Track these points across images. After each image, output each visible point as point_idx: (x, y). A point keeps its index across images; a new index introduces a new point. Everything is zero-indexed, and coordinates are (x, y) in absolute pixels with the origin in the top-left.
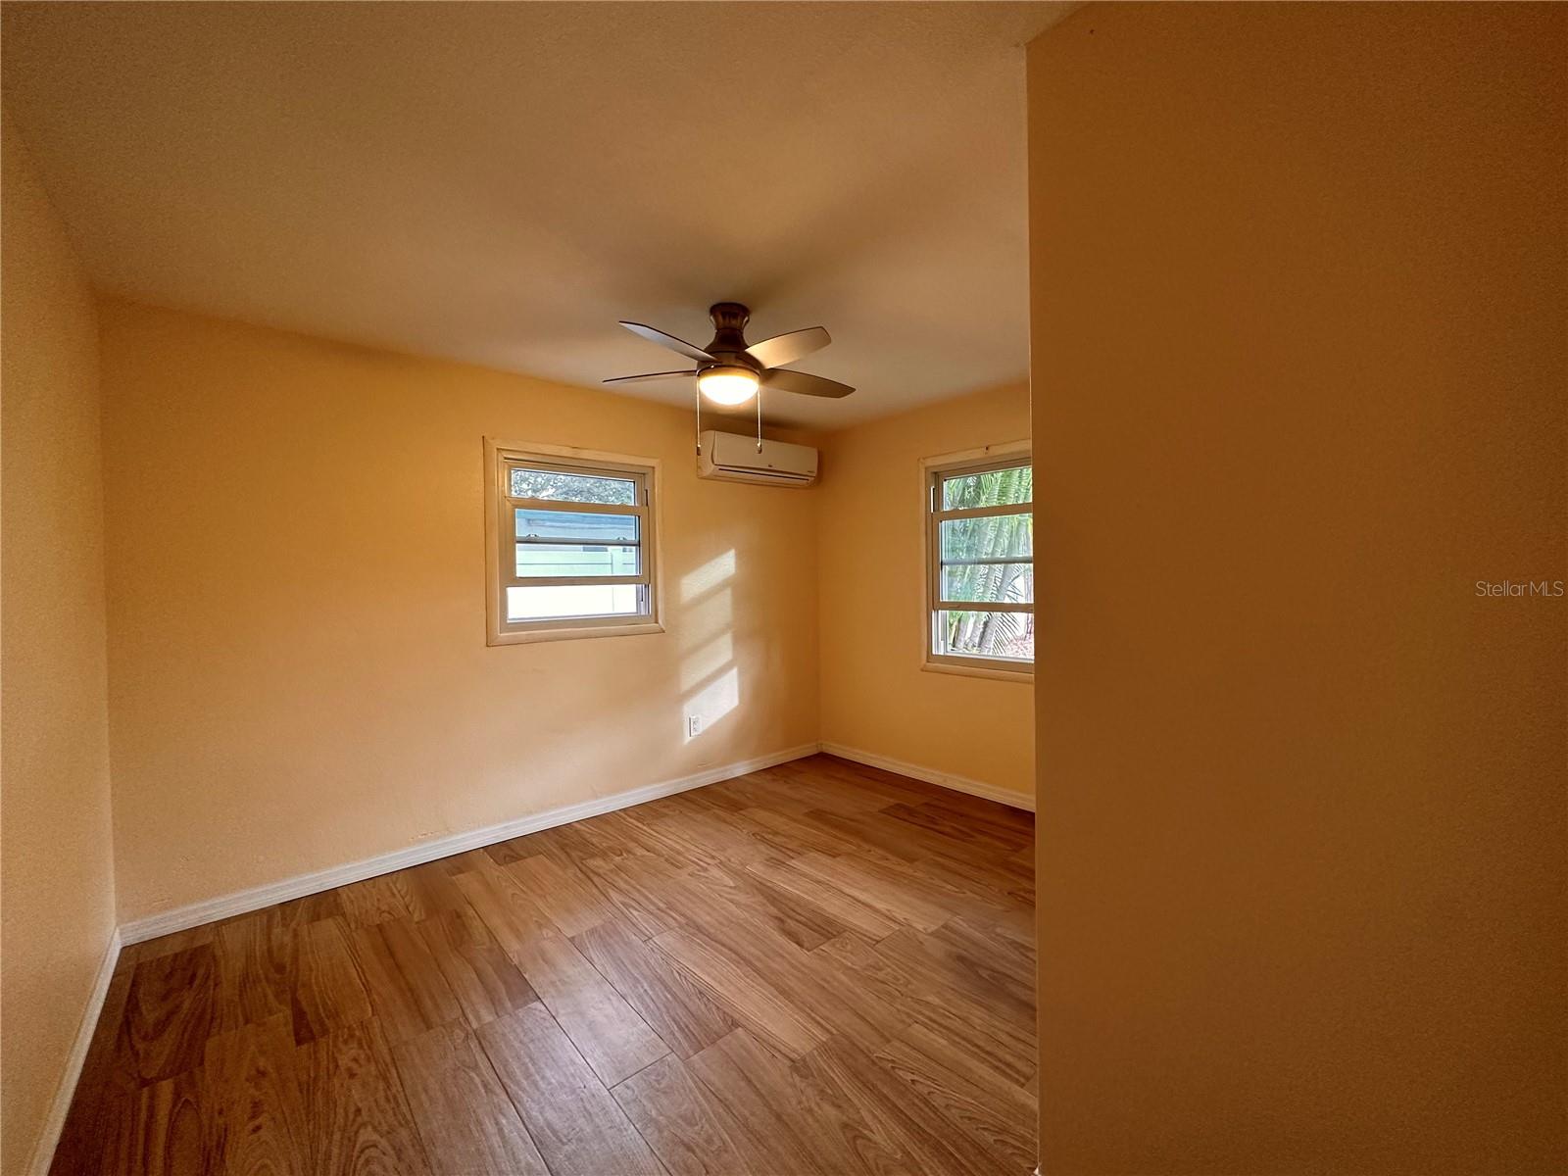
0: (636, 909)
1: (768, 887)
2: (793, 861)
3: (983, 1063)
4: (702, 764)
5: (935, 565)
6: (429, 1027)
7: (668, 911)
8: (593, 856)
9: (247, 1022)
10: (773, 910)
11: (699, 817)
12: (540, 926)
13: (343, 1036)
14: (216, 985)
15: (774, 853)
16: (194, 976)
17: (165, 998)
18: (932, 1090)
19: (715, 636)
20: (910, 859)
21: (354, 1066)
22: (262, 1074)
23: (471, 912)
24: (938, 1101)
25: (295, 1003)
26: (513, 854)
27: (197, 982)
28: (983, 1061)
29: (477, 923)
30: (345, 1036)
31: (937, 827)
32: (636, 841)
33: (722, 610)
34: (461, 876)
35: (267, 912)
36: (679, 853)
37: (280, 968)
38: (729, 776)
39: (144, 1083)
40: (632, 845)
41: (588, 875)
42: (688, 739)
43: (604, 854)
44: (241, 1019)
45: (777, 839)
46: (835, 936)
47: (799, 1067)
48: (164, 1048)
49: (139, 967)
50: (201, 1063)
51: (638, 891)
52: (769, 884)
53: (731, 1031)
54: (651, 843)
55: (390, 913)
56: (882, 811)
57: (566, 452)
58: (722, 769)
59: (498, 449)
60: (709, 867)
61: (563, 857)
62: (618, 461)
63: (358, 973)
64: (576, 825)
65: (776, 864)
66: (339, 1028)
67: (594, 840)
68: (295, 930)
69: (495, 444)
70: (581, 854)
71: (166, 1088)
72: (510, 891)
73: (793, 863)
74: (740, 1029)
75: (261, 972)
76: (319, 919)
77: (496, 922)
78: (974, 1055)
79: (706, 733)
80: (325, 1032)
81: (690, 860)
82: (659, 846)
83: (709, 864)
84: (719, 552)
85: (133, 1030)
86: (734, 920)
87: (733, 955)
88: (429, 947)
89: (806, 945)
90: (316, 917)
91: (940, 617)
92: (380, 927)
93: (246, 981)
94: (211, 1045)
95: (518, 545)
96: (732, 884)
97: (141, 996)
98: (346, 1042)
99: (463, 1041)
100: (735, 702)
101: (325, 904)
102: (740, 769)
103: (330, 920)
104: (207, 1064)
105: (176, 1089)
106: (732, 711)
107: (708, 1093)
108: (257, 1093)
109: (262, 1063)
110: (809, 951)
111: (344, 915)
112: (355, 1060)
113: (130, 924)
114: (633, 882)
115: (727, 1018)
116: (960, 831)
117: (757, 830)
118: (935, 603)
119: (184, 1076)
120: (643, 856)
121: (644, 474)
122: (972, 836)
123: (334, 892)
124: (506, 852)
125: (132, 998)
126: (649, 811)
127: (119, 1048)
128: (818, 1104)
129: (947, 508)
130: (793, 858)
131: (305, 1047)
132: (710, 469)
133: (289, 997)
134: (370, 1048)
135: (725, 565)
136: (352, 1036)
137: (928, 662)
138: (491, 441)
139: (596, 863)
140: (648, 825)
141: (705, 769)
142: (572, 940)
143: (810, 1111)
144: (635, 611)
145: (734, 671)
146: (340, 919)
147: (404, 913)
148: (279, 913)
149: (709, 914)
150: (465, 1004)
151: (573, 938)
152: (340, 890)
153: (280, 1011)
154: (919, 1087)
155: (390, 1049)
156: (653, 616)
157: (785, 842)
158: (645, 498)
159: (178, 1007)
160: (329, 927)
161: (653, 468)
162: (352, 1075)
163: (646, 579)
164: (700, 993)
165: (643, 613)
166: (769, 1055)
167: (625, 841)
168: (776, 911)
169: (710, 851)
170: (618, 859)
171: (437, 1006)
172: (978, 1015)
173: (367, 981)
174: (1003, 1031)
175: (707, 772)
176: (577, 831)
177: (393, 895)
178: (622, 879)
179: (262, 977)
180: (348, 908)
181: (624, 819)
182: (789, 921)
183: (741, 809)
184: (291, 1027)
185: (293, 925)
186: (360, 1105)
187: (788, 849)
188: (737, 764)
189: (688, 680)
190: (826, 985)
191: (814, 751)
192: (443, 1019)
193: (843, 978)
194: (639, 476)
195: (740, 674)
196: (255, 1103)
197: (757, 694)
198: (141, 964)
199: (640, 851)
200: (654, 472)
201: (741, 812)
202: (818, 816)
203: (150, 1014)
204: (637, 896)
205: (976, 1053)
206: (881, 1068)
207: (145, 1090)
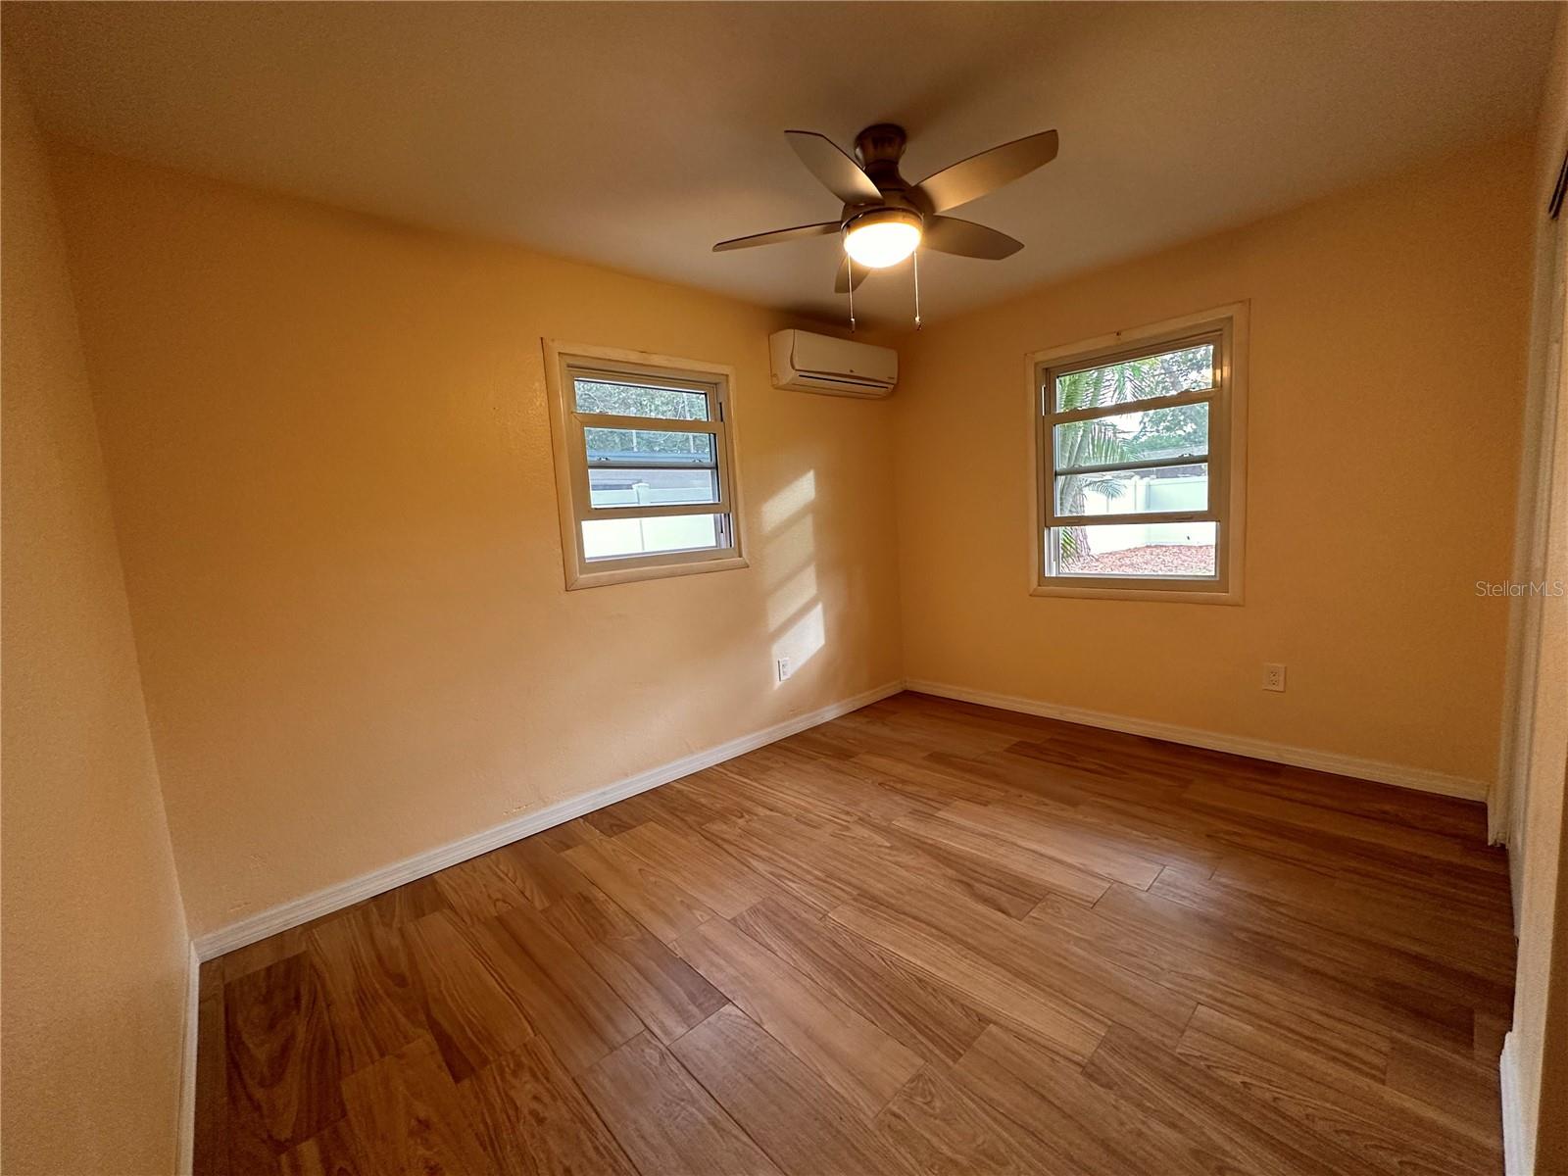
0: (794, 882)
1: (931, 845)
2: (940, 812)
3: (1314, 1053)
4: (795, 712)
5: (1047, 474)
6: (612, 1049)
7: (829, 880)
8: (711, 819)
9: (382, 1055)
10: (950, 872)
11: (809, 768)
12: (689, 908)
13: (508, 1066)
14: (328, 1006)
15: (918, 806)
16: (298, 998)
17: (272, 1027)
18: (1277, 1095)
19: (800, 569)
20: (1073, 803)
21: (535, 1105)
22: (425, 1124)
23: (601, 896)
24: (1293, 1110)
25: (434, 1026)
26: (619, 822)
27: (304, 1002)
28: (1316, 1052)
29: (612, 907)
30: (512, 1066)
31: (1079, 765)
32: (750, 798)
33: (803, 542)
34: (568, 852)
35: (360, 910)
36: (806, 810)
37: (401, 981)
38: (819, 721)
39: (279, 1147)
40: (748, 804)
41: (715, 841)
42: (778, 684)
43: (723, 816)
44: (375, 1052)
45: (910, 788)
46: (1040, 900)
47: (1091, 1072)
48: (289, 1097)
49: (228, 987)
50: (344, 1114)
51: (782, 857)
52: (930, 842)
53: (984, 1029)
54: (770, 800)
55: (505, 902)
56: (1008, 750)
57: (634, 357)
58: (811, 714)
59: (559, 353)
60: (850, 826)
61: (676, 822)
62: (688, 368)
63: (496, 980)
64: (677, 785)
65: (926, 817)
66: (500, 1055)
67: (703, 801)
68: (400, 929)
69: (556, 347)
70: (698, 819)
71: (309, 1151)
72: (635, 868)
73: (941, 814)
74: (991, 1025)
75: (378, 986)
76: (424, 915)
77: (636, 906)
78: (1296, 1043)
79: (797, 675)
80: (485, 1062)
81: (824, 818)
82: (780, 804)
83: (848, 822)
84: (797, 473)
85: (246, 1076)
86: (912, 887)
87: (933, 930)
88: (570, 943)
89: (1013, 912)
90: (419, 913)
91: (1054, 535)
92: (499, 919)
93: (364, 1000)
94: (348, 1089)
95: (589, 470)
96: (888, 845)
97: (240, 1022)
98: (515, 1073)
99: (661, 1064)
100: (822, 642)
101: (423, 894)
102: (830, 713)
103: (437, 914)
104: (351, 1115)
105: (322, 1152)
106: (818, 651)
107: (999, 1116)
108: (428, 1154)
109: (422, 1110)
110: (1020, 920)
111: (452, 908)
112: (536, 1098)
113: (204, 937)
114: (771, 847)
115: (970, 1012)
116: (1106, 767)
117: (880, 780)
118: (1048, 519)
119: (326, 1132)
120: (766, 816)
121: (716, 384)
122: (1125, 773)
123: (429, 879)
124: (611, 820)
125: (230, 1028)
126: (750, 763)
127: (233, 1100)
128: (1144, 1123)
129: (1060, 410)
130: (940, 810)
131: (466, 1083)
132: (789, 376)
133: (422, 1017)
134: (547, 1079)
135: (804, 490)
136: (519, 1065)
137: (1039, 585)
138: (550, 344)
139: (717, 827)
140: (755, 780)
141: (795, 715)
142: (733, 922)
143: (1140, 1134)
144: (714, 544)
145: (819, 609)
146: (447, 911)
147: (523, 900)
148: (374, 910)
149: (879, 881)
150: (643, 1015)
151: (734, 919)
152: (436, 876)
153: (419, 1037)
154: (1258, 1093)
155: (573, 1079)
156: (737, 550)
157: (918, 791)
158: (719, 410)
159: (292, 1037)
160: (438, 925)
161: (727, 376)
162: (541, 1121)
163: (726, 508)
164: (920, 980)
165: (724, 546)
166: (1047, 1060)
167: (738, 800)
168: (954, 873)
169: (840, 806)
170: (741, 822)
171: (609, 1018)
172: (1266, 988)
173: (512, 991)
174: (1312, 1009)
175: (798, 719)
176: (679, 791)
177: (502, 879)
178: (756, 843)
179: (381, 992)
180: (452, 897)
181: (726, 775)
182: (977, 885)
183: (851, 757)
184: (439, 1057)
185: (396, 924)
186: (567, 1163)
187: (928, 799)
188: (827, 708)
189: (775, 621)
190: (1065, 963)
191: (898, 690)
192: (623, 1035)
193: (1080, 952)
194: (710, 387)
195: (825, 611)
196: (431, 1169)
197: (842, 630)
198: (229, 984)
199: (762, 812)
200: (727, 382)
201: (852, 759)
202: (939, 759)
203: (260, 1050)
204: (783, 864)
205: (1298, 1041)
206: (1193, 1068)
207: (284, 1158)
